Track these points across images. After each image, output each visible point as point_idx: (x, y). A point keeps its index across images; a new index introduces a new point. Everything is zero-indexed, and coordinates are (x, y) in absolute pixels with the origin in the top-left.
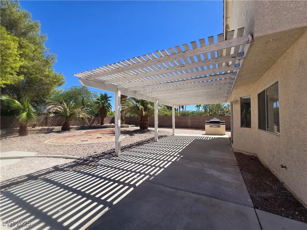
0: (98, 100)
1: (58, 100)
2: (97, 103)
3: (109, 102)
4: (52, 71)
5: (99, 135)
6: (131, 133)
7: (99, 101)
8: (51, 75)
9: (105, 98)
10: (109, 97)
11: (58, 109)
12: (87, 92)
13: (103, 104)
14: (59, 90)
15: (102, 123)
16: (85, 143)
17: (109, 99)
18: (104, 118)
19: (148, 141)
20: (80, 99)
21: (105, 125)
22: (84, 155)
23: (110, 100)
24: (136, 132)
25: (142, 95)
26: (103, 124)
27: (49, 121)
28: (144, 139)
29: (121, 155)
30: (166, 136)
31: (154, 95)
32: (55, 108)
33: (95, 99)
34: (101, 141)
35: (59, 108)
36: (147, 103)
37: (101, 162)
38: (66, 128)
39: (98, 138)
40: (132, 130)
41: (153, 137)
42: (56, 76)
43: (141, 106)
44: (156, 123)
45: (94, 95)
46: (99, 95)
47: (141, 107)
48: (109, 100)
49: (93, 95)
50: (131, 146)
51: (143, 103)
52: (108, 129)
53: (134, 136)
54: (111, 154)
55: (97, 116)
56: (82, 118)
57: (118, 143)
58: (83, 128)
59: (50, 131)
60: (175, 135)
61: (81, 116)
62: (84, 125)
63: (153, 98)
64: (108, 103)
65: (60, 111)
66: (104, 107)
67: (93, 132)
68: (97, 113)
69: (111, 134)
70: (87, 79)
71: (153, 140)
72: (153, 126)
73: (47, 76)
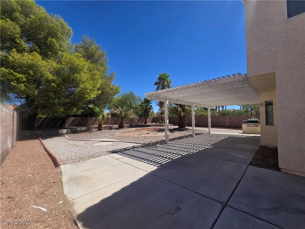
0: (142, 103)
1: (114, 105)
2: (142, 106)
3: (151, 104)
4: (114, 84)
5: (147, 132)
6: (171, 131)
7: (142, 104)
8: (114, 88)
9: (147, 102)
10: (151, 101)
11: (117, 112)
12: (134, 97)
13: (146, 106)
14: (116, 97)
15: (146, 123)
16: (141, 136)
17: (151, 102)
18: (147, 118)
19: (187, 137)
20: (128, 103)
21: (148, 124)
23: (151, 103)
24: (175, 130)
25: (182, 101)
26: (146, 124)
27: (109, 121)
28: (183, 135)
29: (169, 143)
30: (202, 134)
31: (192, 100)
32: (115, 111)
33: (140, 103)
34: (150, 135)
35: (118, 111)
36: (185, 106)
38: (121, 127)
39: (147, 133)
40: (171, 128)
41: (191, 134)
42: (117, 88)
43: (180, 108)
44: (194, 122)
45: (139, 99)
46: (143, 99)
47: (179, 109)
48: (150, 103)
49: (138, 99)
50: (174, 139)
51: (181, 106)
52: (151, 127)
53: (174, 133)
54: (163, 142)
55: (141, 116)
56: (132, 119)
57: (167, 136)
58: (131, 126)
59: (111, 128)
60: (211, 133)
61: (132, 117)
62: (132, 124)
63: (191, 102)
64: (150, 105)
65: (118, 114)
66: (146, 109)
67: (142, 130)
68: (141, 114)
69: (156, 131)
70: (151, 96)
71: (191, 136)
72: (191, 126)
73: (112, 89)
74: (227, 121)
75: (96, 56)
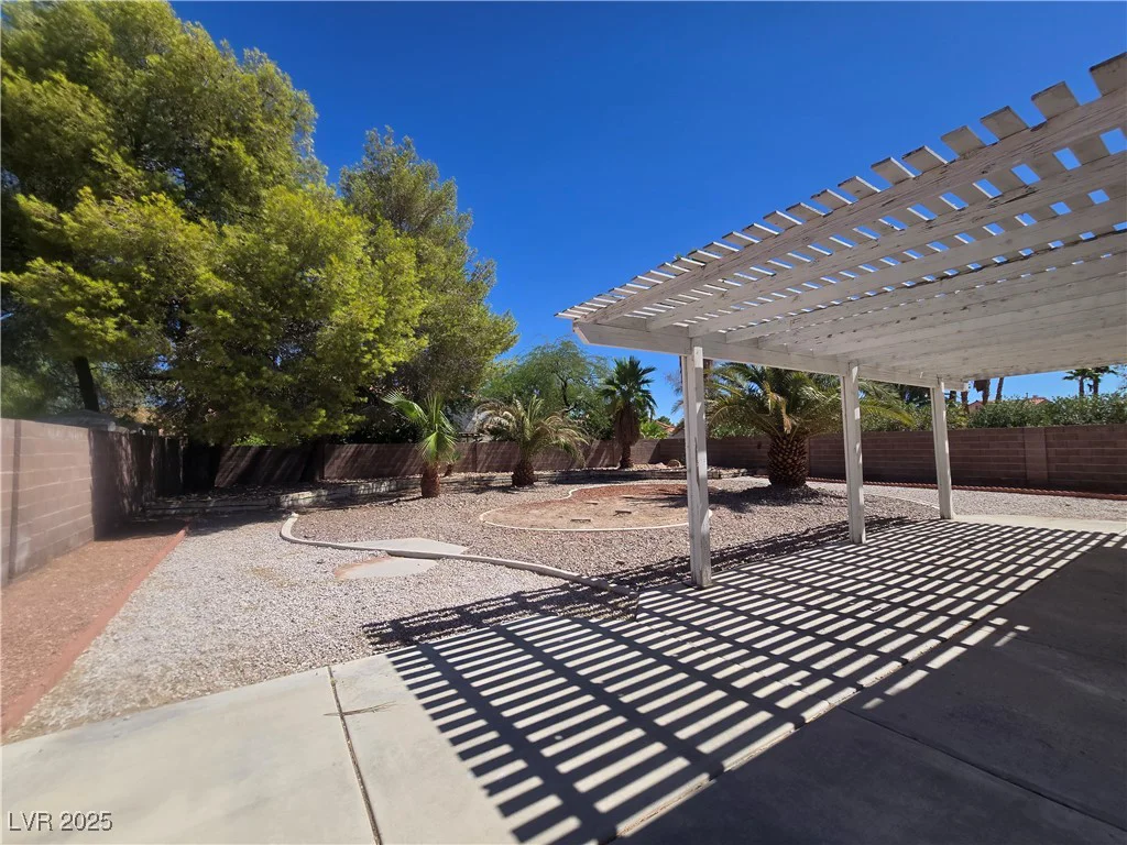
0: (610, 382)
1: (501, 395)
2: (607, 393)
3: (644, 387)
4: (486, 312)
5: (620, 505)
6: (736, 501)
7: (612, 388)
8: (486, 324)
9: (631, 374)
10: (645, 372)
11: (503, 421)
12: (576, 361)
13: (627, 395)
14: (503, 362)
15: (625, 463)
16: (584, 528)
17: (646, 376)
18: (631, 443)
19: (817, 539)
20: (557, 385)
21: (635, 468)
22: (587, 567)
23: (647, 381)
24: (754, 496)
25: (787, 351)
26: (627, 467)
27: (481, 456)
28: (795, 528)
29: (715, 583)
30: (901, 522)
31: (841, 345)
32: (496, 418)
33: (600, 382)
34: (630, 524)
35: (506, 417)
36: (800, 382)
37: (648, 598)
38: (523, 480)
39: (618, 512)
40: (737, 488)
41: (836, 519)
42: (496, 323)
43: (775, 396)
44: (854, 459)
45: (596, 367)
46: (613, 367)
47: (773, 399)
48: (644, 382)
49: (592, 368)
50: (744, 554)
51: (781, 380)
52: (645, 482)
53: (749, 515)
54: (675, 575)
55: (606, 436)
56: (567, 447)
57: (698, 539)
58: (567, 478)
59: (483, 487)
60: (956, 518)
61: (563, 440)
62: (570, 467)
63: (835, 358)
64: (643, 391)
65: (508, 427)
66: (628, 406)
67: (601, 493)
68: (607, 427)
69: (660, 500)
70: (595, 322)
71: (838, 533)
72: (839, 475)
73: (477, 329)
74: (1036, 454)
75: (421, 205)
